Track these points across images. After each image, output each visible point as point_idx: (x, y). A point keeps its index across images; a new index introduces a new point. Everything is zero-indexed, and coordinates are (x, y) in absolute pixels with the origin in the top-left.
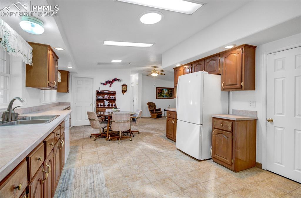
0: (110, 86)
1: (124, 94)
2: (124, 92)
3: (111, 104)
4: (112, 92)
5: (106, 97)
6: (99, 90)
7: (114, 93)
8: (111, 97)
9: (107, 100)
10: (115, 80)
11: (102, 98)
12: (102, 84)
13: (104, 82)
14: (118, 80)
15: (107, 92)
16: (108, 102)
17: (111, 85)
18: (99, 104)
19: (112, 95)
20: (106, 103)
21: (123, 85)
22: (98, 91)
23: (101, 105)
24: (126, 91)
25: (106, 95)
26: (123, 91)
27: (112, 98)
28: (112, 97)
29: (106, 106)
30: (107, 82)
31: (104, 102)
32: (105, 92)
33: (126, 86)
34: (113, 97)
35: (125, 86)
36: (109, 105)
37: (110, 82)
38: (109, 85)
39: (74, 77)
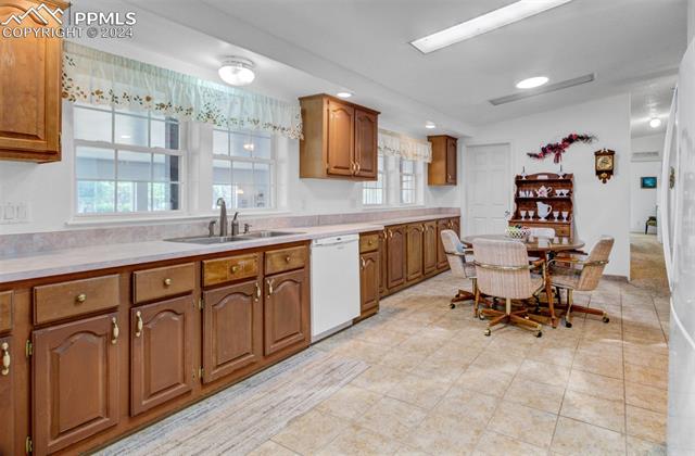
0: (557, 160)
1: (604, 182)
2: (605, 174)
3: (556, 214)
4: (561, 178)
5: (543, 192)
6: (524, 175)
7: (567, 181)
8: (558, 192)
9: (544, 200)
10: (570, 140)
11: (531, 195)
12: (531, 155)
13: (538, 151)
14: (582, 138)
15: (546, 177)
16: (547, 206)
17: (558, 155)
18: (523, 213)
19: (563, 187)
20: (543, 210)
21: (598, 154)
22: (521, 177)
23: (527, 217)
24: (610, 172)
25: (543, 188)
26: (599, 173)
27: (562, 194)
28: (561, 192)
29: (543, 220)
30: (545, 151)
31: (536, 206)
32: (539, 178)
33: (611, 153)
34: (565, 191)
35: (604, 154)
36: (550, 217)
37: (556, 149)
38: (552, 156)
39: (468, 147)
